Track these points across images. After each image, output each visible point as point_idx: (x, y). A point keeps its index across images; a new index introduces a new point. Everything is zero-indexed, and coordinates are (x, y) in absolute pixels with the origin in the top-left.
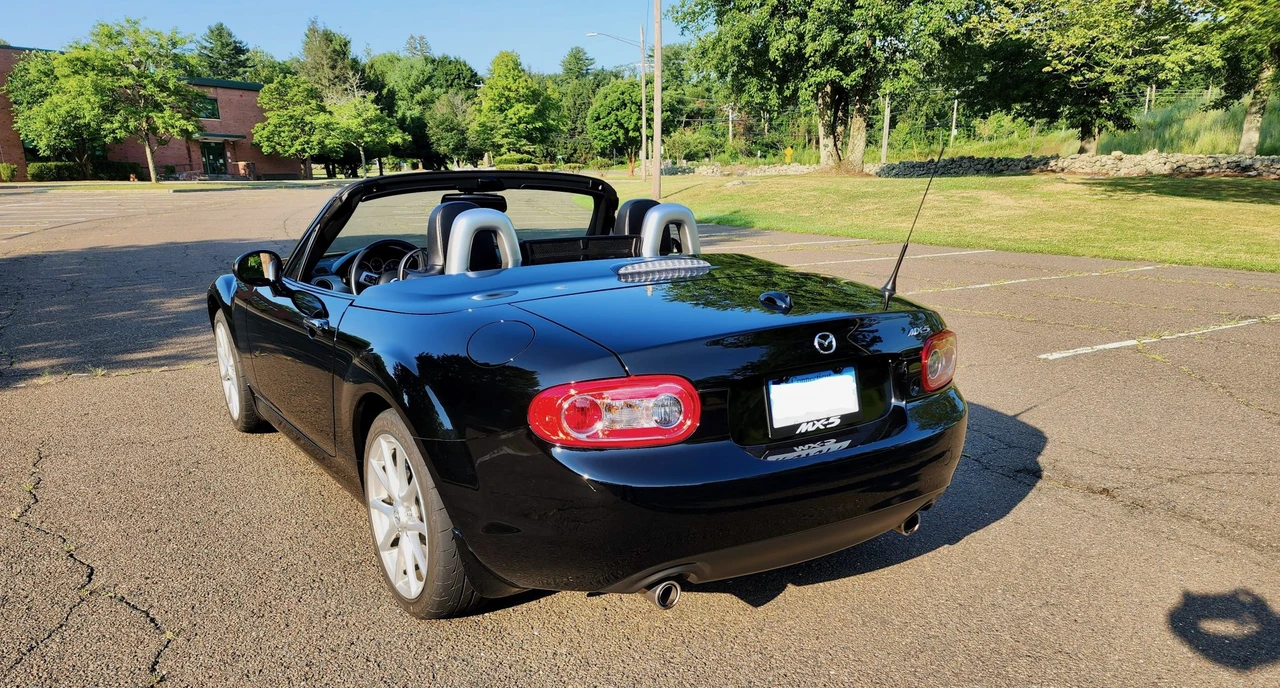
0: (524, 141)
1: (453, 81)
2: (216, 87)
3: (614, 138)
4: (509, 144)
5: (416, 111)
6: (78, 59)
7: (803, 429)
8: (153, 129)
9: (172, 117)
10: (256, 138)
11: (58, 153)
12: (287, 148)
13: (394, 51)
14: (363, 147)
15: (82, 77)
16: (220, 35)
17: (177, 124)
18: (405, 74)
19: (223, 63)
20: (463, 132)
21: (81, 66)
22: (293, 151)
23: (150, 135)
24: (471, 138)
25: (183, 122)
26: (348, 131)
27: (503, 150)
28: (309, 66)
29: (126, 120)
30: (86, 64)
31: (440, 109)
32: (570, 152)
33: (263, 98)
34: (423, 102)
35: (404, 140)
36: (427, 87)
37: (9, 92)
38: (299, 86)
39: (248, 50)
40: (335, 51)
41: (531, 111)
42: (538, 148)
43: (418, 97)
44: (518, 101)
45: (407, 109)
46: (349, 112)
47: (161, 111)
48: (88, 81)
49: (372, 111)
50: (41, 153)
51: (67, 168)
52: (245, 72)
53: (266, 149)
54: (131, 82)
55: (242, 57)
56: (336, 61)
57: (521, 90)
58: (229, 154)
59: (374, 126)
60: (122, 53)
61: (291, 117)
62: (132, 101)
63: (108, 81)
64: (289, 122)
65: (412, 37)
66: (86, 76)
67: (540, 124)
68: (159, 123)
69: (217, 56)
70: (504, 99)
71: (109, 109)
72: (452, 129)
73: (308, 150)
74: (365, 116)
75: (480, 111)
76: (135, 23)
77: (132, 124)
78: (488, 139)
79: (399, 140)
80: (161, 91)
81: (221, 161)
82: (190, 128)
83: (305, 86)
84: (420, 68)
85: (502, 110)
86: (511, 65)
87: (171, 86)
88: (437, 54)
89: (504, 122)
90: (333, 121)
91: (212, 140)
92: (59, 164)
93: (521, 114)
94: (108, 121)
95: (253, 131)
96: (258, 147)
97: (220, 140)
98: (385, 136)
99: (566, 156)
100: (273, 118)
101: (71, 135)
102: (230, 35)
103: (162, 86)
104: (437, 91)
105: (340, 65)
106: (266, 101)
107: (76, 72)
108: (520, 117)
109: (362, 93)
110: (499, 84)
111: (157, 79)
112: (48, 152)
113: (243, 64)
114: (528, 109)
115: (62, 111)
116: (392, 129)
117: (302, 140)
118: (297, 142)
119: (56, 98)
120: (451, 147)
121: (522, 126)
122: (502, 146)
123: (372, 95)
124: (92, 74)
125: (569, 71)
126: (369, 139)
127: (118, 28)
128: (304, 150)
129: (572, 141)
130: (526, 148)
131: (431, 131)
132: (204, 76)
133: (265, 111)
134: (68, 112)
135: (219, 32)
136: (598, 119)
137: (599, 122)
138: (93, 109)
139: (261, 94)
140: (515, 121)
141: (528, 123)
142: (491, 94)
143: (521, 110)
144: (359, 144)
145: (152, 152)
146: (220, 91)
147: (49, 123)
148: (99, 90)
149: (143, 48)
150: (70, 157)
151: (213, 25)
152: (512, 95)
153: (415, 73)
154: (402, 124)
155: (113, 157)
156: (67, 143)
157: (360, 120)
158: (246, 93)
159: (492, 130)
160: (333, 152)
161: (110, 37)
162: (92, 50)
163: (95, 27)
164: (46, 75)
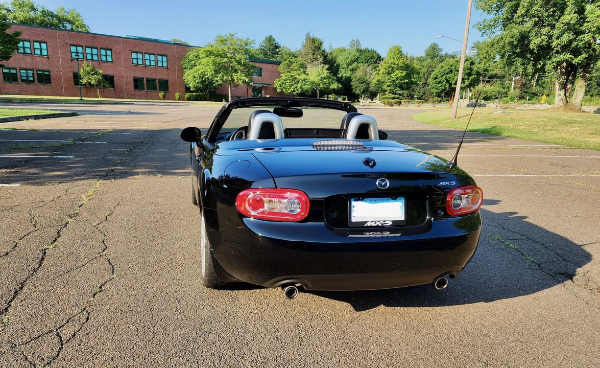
0: (398, 89)
1: (368, 60)
2: (262, 63)
3: (443, 88)
4: (390, 90)
5: (348, 74)
6: (208, 51)
7: (369, 224)
8: (233, 80)
9: (241, 75)
10: (275, 85)
11: (198, 89)
12: (287, 90)
13: (343, 46)
14: (319, 90)
16: (270, 40)
17: (242, 78)
18: (346, 57)
19: (269, 53)
20: (368, 84)
21: (209, 53)
22: (290, 91)
23: (232, 82)
24: (372, 87)
25: (244, 77)
26: (314, 82)
27: (387, 93)
28: (303, 54)
29: (223, 76)
30: (211, 53)
31: (359, 73)
32: (421, 94)
33: (281, 68)
34: (353, 70)
35: (338, 87)
36: (356, 63)
37: (183, 64)
38: (297, 62)
39: (280, 47)
40: (315, 47)
41: (404, 74)
42: (406, 92)
43: (350, 67)
44: (398, 69)
45: (343, 73)
46: (316, 74)
47: (237, 73)
48: (211, 60)
49: (326, 73)
50: (192, 89)
51: (200, 96)
52: (278, 57)
53: (279, 90)
54: (227, 60)
55: (278, 50)
56: (315, 51)
57: (400, 64)
58: (263, 92)
59: (325, 81)
60: (225, 48)
61: (291, 76)
62: (226, 68)
63: (218, 60)
64: (290, 78)
65: (353, 40)
66: (210, 58)
67: (407, 81)
68: (235, 78)
69: (268, 49)
70: (391, 68)
71: (217, 72)
72: (363, 83)
73: (296, 91)
74: (322, 76)
75: (378, 74)
76: (233, 35)
77: (225, 78)
78: (380, 87)
79: (336, 87)
80: (238, 64)
81: (260, 95)
82: (247, 80)
83: (300, 62)
84: (354, 53)
85: (389, 74)
86: (397, 52)
87: (242, 62)
88: (363, 47)
89: (389, 79)
90: (308, 78)
91: (258, 86)
92: (197, 94)
93: (398, 76)
94: (216, 76)
95: (274, 82)
96: (275, 89)
97: (261, 86)
98: (330, 85)
99: (419, 96)
100: (284, 76)
101: (202, 82)
102: (274, 40)
103: (239, 63)
104: (359, 64)
105: (317, 53)
106: (282, 69)
107: (207, 56)
108: (397, 77)
109: (322, 65)
110: (390, 61)
111: (237, 59)
112: (194, 89)
113: (277, 53)
114: (402, 73)
115: (200, 72)
116: (333, 82)
117: (294, 86)
118: (292, 87)
119: (198, 67)
120: (362, 90)
121: (398, 81)
122: (386, 91)
123: (327, 66)
124: (212, 57)
125: (428, 55)
126: (322, 86)
127: (225, 38)
128: (294, 91)
129: (423, 89)
130: (398, 92)
131: (353, 83)
132: (261, 58)
133: (281, 73)
134: (202, 73)
135: (270, 39)
136: (436, 78)
137: (436, 80)
138: (211, 71)
139: (280, 66)
140: (395, 79)
141: (401, 80)
142: (384, 66)
143: (399, 74)
144: (317, 88)
145: (231, 90)
146: (264, 64)
147: (194, 77)
148: (214, 64)
149: (234, 46)
150: (201, 91)
151: (268, 36)
152: (395, 66)
153: (351, 56)
154: (339, 80)
155: (217, 92)
156: (200, 86)
157: (319, 77)
158: (275, 65)
159: (383, 83)
160: (306, 92)
161: (222, 41)
162: (215, 47)
163: (217, 37)
164: (196, 57)
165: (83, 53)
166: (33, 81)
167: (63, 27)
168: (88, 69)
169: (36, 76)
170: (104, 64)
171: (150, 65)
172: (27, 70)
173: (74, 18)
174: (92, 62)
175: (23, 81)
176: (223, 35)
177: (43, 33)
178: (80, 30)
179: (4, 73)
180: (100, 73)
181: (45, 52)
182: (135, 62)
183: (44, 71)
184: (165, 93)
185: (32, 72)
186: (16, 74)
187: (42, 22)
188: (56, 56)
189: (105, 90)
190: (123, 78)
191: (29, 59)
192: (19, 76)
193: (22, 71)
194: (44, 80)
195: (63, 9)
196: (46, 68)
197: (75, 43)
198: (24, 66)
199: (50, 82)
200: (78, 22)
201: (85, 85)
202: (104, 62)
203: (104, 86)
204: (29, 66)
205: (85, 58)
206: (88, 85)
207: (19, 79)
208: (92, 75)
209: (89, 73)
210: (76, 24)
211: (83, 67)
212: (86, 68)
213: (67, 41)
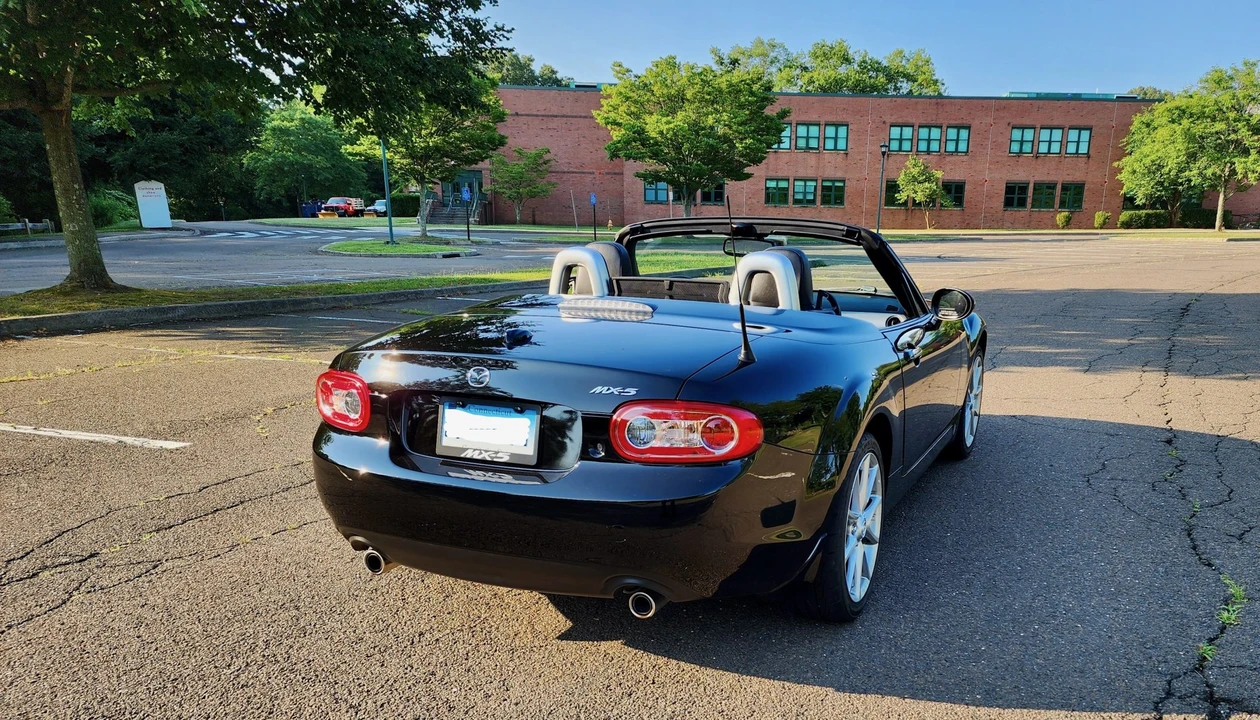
6: (1177, 108)
8: (1233, 172)
11: (1153, 202)
15: (1175, 126)
21: (1179, 115)
23: (1229, 180)
29: (1207, 166)
30: (1184, 112)
37: (1128, 144)
47: (1247, 156)
48: (1180, 130)
50: (1137, 202)
51: (1157, 216)
60: (1225, 98)
63: (1198, 129)
66: (1180, 124)
68: (1239, 168)
71: (1192, 157)
76: (1252, 65)
77: (1213, 170)
92: (1150, 211)
94: (1189, 169)
107: (1173, 121)
112: (1144, 201)
115: (1148, 161)
119: (1147, 148)
124: (1186, 122)
127: (1230, 72)
134: (1153, 161)
138: (1178, 157)
145: (1225, 200)
147: (1134, 172)
148: (1190, 137)
149: (1250, 91)
150: (1164, 205)
155: (1207, 205)
156: (1160, 191)
161: (1219, 83)
162: (1196, 97)
163: (1208, 73)
164: (1148, 125)
165: (912, 140)
166: (813, 202)
167: (896, 88)
168: (915, 171)
169: (819, 192)
170: (948, 159)
171: (1049, 153)
172: (805, 180)
173: (917, 67)
174: (927, 157)
175: (796, 201)
176: (1224, 67)
177: (845, 106)
178: (925, 91)
179: (767, 189)
180: (938, 179)
181: (842, 144)
182: (1015, 147)
183: (833, 181)
184: (1072, 213)
185: (814, 184)
186: (788, 189)
187: (857, 83)
188: (862, 149)
189: (943, 213)
190: (983, 185)
191: (812, 159)
192: (791, 193)
193: (797, 183)
194: (833, 201)
195: (901, 52)
196: (839, 175)
197: (900, 121)
198: (802, 173)
199: (842, 203)
200: (923, 77)
201: (905, 203)
202: (951, 153)
203: (942, 205)
204: (811, 173)
205: (914, 149)
206: (910, 204)
207: (791, 199)
208: (920, 183)
209: (915, 179)
210: (920, 81)
211: (906, 167)
212: (912, 170)
213: (885, 118)
